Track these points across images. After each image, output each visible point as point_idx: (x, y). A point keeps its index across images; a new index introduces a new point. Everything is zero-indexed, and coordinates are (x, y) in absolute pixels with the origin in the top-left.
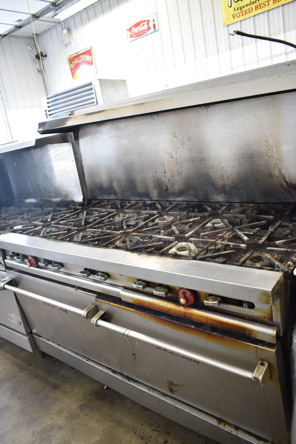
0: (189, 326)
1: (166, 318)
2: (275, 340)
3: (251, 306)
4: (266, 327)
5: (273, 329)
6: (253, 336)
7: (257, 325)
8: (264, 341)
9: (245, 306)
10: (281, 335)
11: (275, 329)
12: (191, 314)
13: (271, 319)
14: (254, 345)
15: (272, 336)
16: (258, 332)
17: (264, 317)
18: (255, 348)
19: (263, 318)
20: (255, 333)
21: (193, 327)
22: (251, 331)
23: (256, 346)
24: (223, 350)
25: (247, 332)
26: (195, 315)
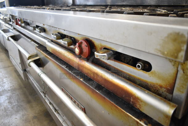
0: (79, 78)
1: (66, 67)
2: (168, 122)
3: (147, 67)
4: (160, 100)
5: (169, 104)
6: (138, 106)
7: (148, 94)
8: (151, 119)
9: (139, 66)
10: (180, 117)
11: (173, 106)
12: (83, 66)
13: (171, 91)
14: (136, 119)
15: (166, 116)
16: (146, 104)
17: (161, 87)
18: (136, 123)
19: (159, 87)
20: (140, 103)
21: (81, 80)
22: (137, 99)
23: (138, 121)
24: (103, 112)
25: (132, 100)
26: (86, 68)
